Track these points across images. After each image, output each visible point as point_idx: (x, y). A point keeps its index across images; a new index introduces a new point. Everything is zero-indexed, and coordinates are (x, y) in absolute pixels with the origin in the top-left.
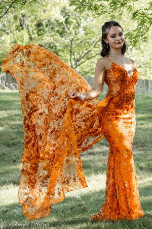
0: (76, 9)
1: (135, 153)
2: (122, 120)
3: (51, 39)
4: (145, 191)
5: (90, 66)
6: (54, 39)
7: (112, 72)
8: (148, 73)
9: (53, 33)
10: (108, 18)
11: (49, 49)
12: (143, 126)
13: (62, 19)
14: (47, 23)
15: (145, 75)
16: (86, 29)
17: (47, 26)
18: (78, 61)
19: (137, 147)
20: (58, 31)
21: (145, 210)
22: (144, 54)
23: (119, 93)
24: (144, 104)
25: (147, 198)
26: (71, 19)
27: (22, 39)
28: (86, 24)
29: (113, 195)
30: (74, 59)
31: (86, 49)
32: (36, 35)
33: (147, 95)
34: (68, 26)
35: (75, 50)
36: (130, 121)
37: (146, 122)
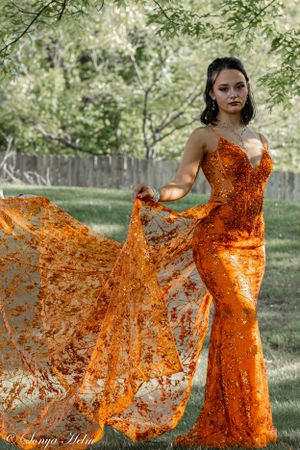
0: (159, 32)
1: (263, 314)
2: (238, 251)
3: (106, 88)
4: (282, 390)
5: (182, 143)
6: (112, 87)
7: (219, 158)
8: (294, 159)
9: (110, 76)
10: (220, 50)
12: (280, 263)
13: (130, 50)
14: (100, 56)
15: (289, 162)
16: (177, 69)
17: (99, 61)
18: (158, 131)
19: (268, 304)
20: (121, 73)
21: (279, 428)
22: (288, 121)
23: (232, 198)
24: (285, 220)
25: (286, 404)
26: (149, 51)
27: (51, 86)
28: (175, 60)
29: (217, 398)
30: (151, 127)
31: (175, 110)
32: (78, 79)
33: (292, 203)
34: (143, 64)
35: (154, 110)
36: (254, 252)
37: (286, 254)
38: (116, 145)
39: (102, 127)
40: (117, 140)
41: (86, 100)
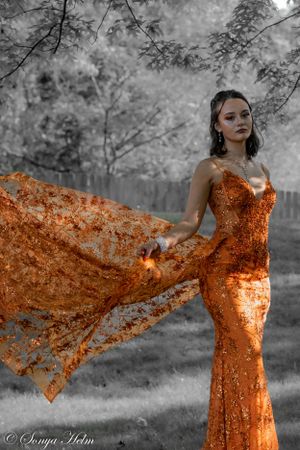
3: (68, 108)
5: (140, 159)
6: (74, 106)
7: (224, 190)
9: (71, 96)
11: (64, 125)
13: (93, 70)
14: (61, 76)
17: (61, 81)
18: (118, 149)
20: (81, 93)
23: (237, 229)
26: (107, 72)
30: (111, 145)
31: (134, 128)
32: (38, 99)
34: (101, 83)
35: (114, 128)
38: (78, 162)
39: (65, 144)
40: (78, 157)
41: (47, 119)
